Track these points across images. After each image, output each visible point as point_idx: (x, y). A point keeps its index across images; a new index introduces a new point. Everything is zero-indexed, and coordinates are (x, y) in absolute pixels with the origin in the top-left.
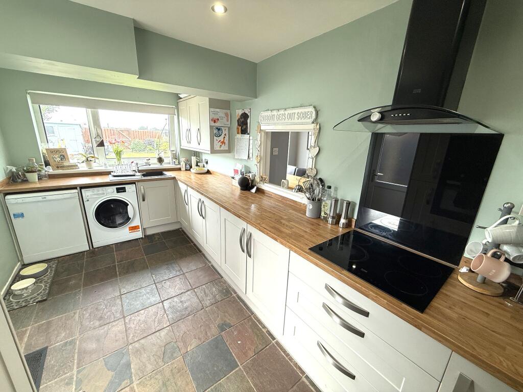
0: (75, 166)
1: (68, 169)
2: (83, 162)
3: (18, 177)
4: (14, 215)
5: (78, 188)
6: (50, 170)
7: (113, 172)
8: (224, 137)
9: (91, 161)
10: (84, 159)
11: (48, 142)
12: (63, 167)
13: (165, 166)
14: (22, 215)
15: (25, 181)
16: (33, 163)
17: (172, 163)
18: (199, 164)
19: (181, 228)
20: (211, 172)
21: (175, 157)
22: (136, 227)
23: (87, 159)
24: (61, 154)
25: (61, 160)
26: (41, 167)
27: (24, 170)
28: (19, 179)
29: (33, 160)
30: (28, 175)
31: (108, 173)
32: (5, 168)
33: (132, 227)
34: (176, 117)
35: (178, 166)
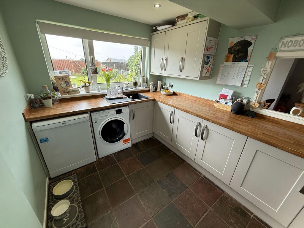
0: (76, 91)
1: (73, 94)
2: (83, 87)
3: (36, 102)
4: (40, 140)
5: (89, 112)
6: (59, 95)
7: (106, 95)
8: (210, 65)
9: (88, 86)
10: (83, 84)
11: (54, 71)
12: (68, 92)
13: (139, 88)
14: (47, 140)
15: (42, 107)
16: (46, 89)
17: (143, 86)
18: (164, 87)
19: (153, 137)
20: (177, 94)
21: (145, 81)
22: (127, 139)
23: (86, 85)
24: (66, 80)
25: (66, 86)
26: (54, 93)
27: (41, 96)
28: (37, 104)
29: (46, 87)
30: (44, 101)
31: (103, 96)
32: (25, 96)
33: (125, 140)
34: (148, 48)
35: (147, 89)
